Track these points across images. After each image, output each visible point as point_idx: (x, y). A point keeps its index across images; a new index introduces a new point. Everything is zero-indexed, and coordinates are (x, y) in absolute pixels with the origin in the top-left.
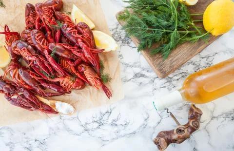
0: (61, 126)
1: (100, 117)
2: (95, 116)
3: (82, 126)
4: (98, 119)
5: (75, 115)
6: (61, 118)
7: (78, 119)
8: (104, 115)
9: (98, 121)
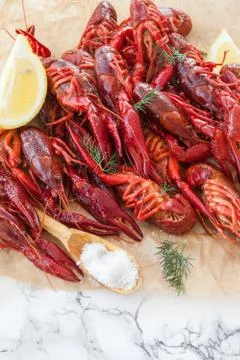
0: (70, 325)
1: (215, 339)
2: (196, 330)
3: (142, 346)
4: (204, 339)
5: (130, 306)
6: (78, 300)
7: (136, 318)
8: (227, 336)
9: (202, 349)
